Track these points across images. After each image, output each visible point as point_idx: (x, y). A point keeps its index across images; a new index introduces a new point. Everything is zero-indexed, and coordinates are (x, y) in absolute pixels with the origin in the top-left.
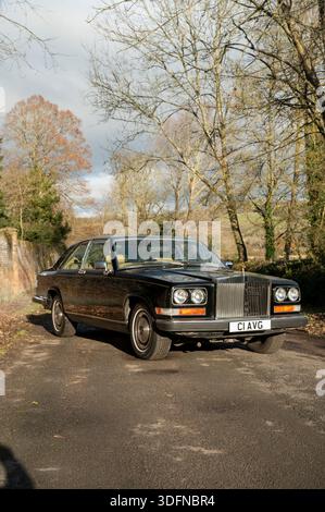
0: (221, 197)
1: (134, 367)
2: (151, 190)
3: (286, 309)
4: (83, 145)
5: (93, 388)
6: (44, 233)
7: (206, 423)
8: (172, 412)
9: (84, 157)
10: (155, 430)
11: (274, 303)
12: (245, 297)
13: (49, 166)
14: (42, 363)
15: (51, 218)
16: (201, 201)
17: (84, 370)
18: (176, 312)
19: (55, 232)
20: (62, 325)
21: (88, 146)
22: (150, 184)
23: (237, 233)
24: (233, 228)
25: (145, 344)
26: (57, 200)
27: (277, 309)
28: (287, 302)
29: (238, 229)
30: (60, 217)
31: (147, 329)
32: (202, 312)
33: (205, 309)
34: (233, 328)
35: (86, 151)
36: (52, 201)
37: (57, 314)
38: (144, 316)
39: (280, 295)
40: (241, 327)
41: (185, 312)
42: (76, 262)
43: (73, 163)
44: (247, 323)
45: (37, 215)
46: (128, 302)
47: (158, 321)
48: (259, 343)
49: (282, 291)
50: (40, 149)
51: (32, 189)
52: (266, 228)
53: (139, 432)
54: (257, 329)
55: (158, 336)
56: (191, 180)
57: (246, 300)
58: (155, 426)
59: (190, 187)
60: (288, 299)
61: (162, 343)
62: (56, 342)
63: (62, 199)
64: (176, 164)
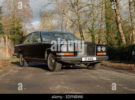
0: (77, 25)
1: (49, 73)
2: (53, 25)
3: (101, 54)
4: (30, 9)
5: (34, 78)
6: (17, 38)
7: (75, 86)
8: (63, 84)
9: (31, 13)
10: (57, 88)
11: (97, 52)
12: (87, 49)
13: (18, 16)
14: (16, 73)
15: (19, 33)
16: (70, 27)
17: (31, 74)
18: (63, 54)
19: (21, 38)
20: (23, 63)
21: (32, 10)
22: (53, 22)
23: (82, 37)
24: (81, 36)
25: (52, 66)
26: (21, 27)
27: (98, 54)
28: (102, 51)
29: (83, 36)
30: (22, 33)
31: (53, 61)
32: (73, 54)
33: (73, 53)
34: (83, 59)
35: (31, 11)
36: (19, 28)
37: (21, 59)
38: (52, 57)
39: (99, 49)
40: (86, 59)
41: (67, 54)
42: (28, 41)
43: (27, 15)
44: (88, 58)
45: (14, 32)
46: (46, 52)
47: (57, 57)
48: (92, 66)
49: (100, 47)
50: (16, 10)
51: (13, 23)
52: (92, 36)
53: (52, 89)
54: (91, 60)
55: (57, 63)
56: (67, 21)
57: (87, 51)
58: (57, 87)
59: (66, 23)
60: (102, 50)
61: (59, 66)
62: (21, 68)
63: (23, 27)
64: (62, 14)
